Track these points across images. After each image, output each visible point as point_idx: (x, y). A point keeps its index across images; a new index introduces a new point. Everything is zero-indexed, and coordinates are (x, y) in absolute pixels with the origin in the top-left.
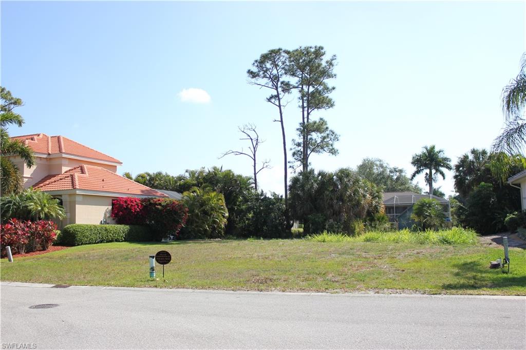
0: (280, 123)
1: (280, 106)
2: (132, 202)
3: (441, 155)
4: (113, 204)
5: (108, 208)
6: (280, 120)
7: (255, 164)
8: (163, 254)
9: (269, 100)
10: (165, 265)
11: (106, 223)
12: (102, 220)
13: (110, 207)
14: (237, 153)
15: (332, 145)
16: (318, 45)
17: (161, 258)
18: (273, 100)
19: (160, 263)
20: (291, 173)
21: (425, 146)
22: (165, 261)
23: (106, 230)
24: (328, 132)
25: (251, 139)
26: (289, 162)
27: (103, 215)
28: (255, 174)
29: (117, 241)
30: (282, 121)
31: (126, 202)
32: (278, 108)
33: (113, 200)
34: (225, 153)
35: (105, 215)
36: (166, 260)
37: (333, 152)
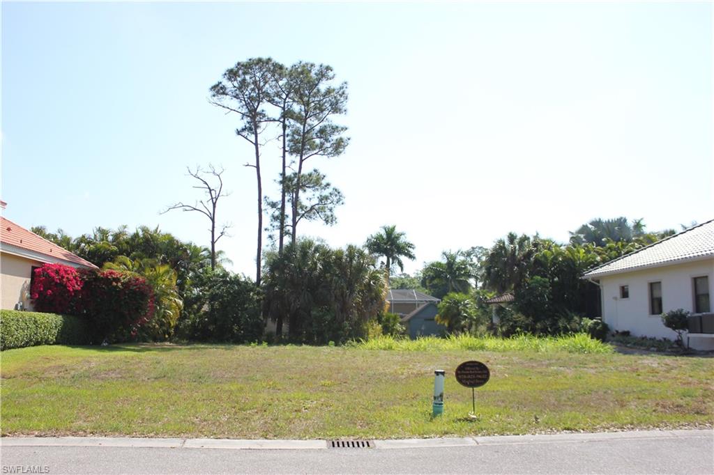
0: (255, 169)
1: (256, 144)
2: (66, 272)
3: (402, 240)
4: (34, 276)
5: (26, 282)
6: (255, 165)
7: (213, 227)
8: (471, 366)
9: (239, 133)
10: (475, 389)
11: (23, 309)
12: (17, 303)
13: (29, 280)
14: (187, 208)
15: (331, 210)
16: (325, 64)
17: (467, 374)
18: (245, 133)
19: (465, 385)
20: (267, 246)
21: (383, 225)
22: (477, 381)
23: (36, 322)
24: (330, 190)
25: (209, 188)
26: (266, 229)
27: (19, 295)
28: (213, 243)
29: (47, 343)
30: (258, 167)
31: (57, 272)
32: (254, 146)
33: (33, 268)
34: (173, 206)
35: (22, 293)
36: (479, 379)
37: (329, 220)
